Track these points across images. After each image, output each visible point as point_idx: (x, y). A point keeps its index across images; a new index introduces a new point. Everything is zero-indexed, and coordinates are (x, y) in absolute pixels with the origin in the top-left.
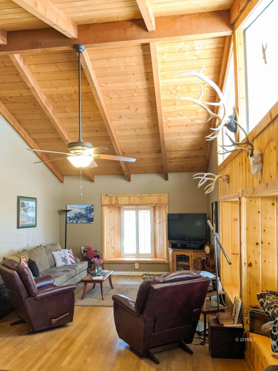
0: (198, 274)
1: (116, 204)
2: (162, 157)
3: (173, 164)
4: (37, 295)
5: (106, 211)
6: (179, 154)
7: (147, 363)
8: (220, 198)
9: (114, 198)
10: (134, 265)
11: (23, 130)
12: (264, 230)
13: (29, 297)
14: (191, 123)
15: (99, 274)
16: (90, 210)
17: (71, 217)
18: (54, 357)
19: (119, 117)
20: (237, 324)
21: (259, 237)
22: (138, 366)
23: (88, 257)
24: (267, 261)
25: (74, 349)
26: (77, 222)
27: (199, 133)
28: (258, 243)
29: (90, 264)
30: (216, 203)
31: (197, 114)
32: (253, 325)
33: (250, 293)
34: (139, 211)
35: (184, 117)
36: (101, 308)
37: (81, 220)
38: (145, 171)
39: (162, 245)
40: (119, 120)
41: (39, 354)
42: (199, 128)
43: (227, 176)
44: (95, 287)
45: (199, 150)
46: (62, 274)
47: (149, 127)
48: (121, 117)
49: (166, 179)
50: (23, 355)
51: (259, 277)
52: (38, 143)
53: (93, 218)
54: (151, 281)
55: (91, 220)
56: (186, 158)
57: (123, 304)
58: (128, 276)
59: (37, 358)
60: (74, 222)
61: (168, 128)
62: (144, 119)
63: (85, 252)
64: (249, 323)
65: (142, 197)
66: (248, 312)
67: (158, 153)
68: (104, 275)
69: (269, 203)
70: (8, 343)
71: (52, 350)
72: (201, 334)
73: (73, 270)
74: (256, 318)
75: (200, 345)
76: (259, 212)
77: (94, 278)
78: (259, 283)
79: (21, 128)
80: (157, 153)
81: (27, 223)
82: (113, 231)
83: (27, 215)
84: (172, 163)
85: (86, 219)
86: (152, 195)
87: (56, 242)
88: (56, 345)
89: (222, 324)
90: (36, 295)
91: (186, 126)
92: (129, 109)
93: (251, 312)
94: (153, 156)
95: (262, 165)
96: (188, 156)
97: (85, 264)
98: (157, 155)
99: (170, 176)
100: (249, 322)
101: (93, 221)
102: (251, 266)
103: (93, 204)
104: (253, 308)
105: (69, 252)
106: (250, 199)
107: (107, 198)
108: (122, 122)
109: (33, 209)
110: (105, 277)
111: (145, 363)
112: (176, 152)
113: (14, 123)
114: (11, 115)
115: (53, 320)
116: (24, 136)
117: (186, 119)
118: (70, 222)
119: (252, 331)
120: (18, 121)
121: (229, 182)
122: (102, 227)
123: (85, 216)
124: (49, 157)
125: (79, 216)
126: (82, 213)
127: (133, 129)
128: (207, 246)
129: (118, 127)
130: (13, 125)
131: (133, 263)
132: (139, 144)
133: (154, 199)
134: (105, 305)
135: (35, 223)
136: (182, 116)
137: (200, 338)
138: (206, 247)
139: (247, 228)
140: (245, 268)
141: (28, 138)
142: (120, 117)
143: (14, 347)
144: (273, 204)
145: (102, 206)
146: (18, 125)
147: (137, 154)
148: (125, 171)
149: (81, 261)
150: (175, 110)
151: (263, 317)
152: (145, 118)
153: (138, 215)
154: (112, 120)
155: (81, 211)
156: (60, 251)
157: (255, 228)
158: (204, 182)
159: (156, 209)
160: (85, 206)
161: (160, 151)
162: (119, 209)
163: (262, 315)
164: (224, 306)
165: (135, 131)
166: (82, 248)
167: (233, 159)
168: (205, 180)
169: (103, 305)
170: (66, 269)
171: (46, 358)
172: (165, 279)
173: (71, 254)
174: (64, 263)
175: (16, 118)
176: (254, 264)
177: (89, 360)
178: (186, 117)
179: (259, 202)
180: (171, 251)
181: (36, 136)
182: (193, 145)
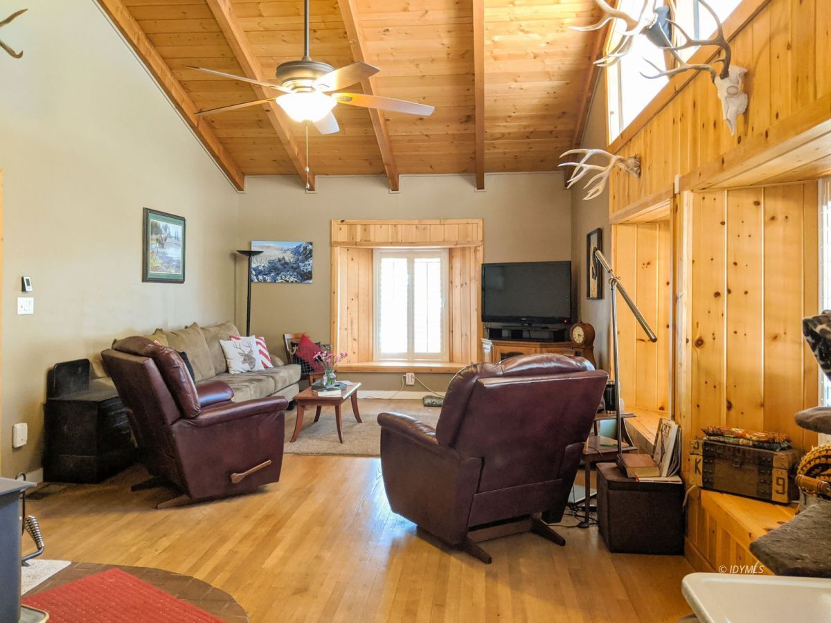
0: (581, 362)
1: (366, 241)
2: (474, 134)
3: (496, 150)
4: (199, 415)
5: (341, 256)
6: (512, 127)
7: (462, 560)
8: (612, 216)
9: (359, 228)
10: (405, 377)
11: (157, 58)
12: (735, 264)
13: (183, 420)
14: (547, 51)
15: (332, 386)
16: (305, 254)
17: (260, 268)
18: (246, 549)
19: (380, 30)
20: (667, 476)
21: (723, 279)
22: (443, 568)
23: (300, 355)
24: (740, 333)
25: (288, 535)
26: (275, 281)
27: (561, 76)
28: (719, 291)
29: (306, 372)
30: (600, 232)
31: (560, 29)
32: (712, 473)
33: (698, 406)
34: (416, 260)
35: (531, 35)
36: (337, 458)
37: (283, 277)
38: (431, 167)
39: (466, 335)
40: (382, 39)
41: (207, 545)
42: (563, 64)
43: (635, 158)
44: (319, 420)
45: (559, 118)
46: (247, 386)
47: (450, 56)
48: (388, 30)
49: (480, 186)
50: (169, 546)
51: (720, 369)
52: (190, 91)
53: (310, 273)
54: (477, 372)
55: (306, 276)
56: (528, 137)
57: (405, 431)
58: (391, 400)
59: (203, 553)
60: (268, 279)
61: (492, 60)
62: (439, 36)
63: (293, 345)
64: (701, 471)
65: (423, 226)
66: (698, 444)
67: (466, 121)
68: (344, 390)
69: (748, 200)
70: (129, 523)
71: (238, 535)
72: (578, 508)
73: (271, 379)
74: (719, 456)
75: (576, 528)
76: (723, 223)
77: (322, 394)
78: (720, 384)
79: (153, 53)
80: (462, 123)
81: (163, 271)
82: (355, 302)
83: (164, 253)
84: (495, 147)
85: (295, 273)
86: (448, 221)
87: (228, 322)
88: (246, 528)
89: (633, 476)
90: (197, 416)
91: (535, 58)
92: (408, 11)
93: (705, 444)
94: (453, 129)
95: (749, 98)
96: (532, 133)
97: (295, 371)
98: (464, 126)
99: (489, 179)
100: (700, 466)
101: (310, 278)
102: (701, 345)
103: (310, 241)
104: (710, 435)
105: (258, 343)
106: (702, 196)
107: (345, 227)
108: (390, 43)
109: (177, 242)
110: (346, 392)
111: (459, 562)
112: (507, 122)
113: (138, 39)
114: (132, 21)
115: (234, 474)
116: (159, 73)
117: (536, 40)
118: (258, 280)
119: (708, 485)
120: (147, 36)
121: (640, 174)
122: (332, 293)
123: (292, 267)
124: (215, 128)
125: (280, 267)
126: (287, 259)
127: (412, 61)
128: (577, 328)
129: (378, 55)
130: (136, 44)
131: (401, 373)
132: (424, 98)
133: (451, 232)
134: (348, 452)
135: (180, 273)
136: (526, 32)
137: (576, 516)
138: (575, 330)
139: (693, 261)
140: (685, 353)
141: (169, 79)
142: (385, 31)
143: (148, 530)
144: (757, 203)
145: (332, 244)
146: (147, 44)
147: (416, 125)
148: (388, 165)
149: (285, 365)
150: (513, 18)
151: (736, 453)
152: (443, 35)
153: (413, 268)
154: (366, 39)
155: (283, 255)
156: (238, 339)
157: (712, 259)
158: (582, 173)
159: (453, 254)
160: (294, 246)
161: (469, 119)
162: (370, 255)
163: (732, 449)
164: (631, 445)
165: (417, 67)
166: (288, 337)
167: (655, 115)
168: (585, 170)
169: (343, 452)
170: (253, 377)
171: (225, 553)
172: (508, 368)
173: (264, 347)
174: (247, 367)
175: (142, 29)
176: (708, 340)
177: (327, 555)
178: (535, 36)
179: (724, 200)
180: (488, 345)
181: (187, 75)
182: (547, 105)
